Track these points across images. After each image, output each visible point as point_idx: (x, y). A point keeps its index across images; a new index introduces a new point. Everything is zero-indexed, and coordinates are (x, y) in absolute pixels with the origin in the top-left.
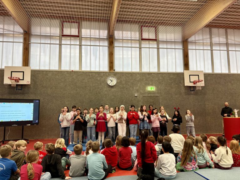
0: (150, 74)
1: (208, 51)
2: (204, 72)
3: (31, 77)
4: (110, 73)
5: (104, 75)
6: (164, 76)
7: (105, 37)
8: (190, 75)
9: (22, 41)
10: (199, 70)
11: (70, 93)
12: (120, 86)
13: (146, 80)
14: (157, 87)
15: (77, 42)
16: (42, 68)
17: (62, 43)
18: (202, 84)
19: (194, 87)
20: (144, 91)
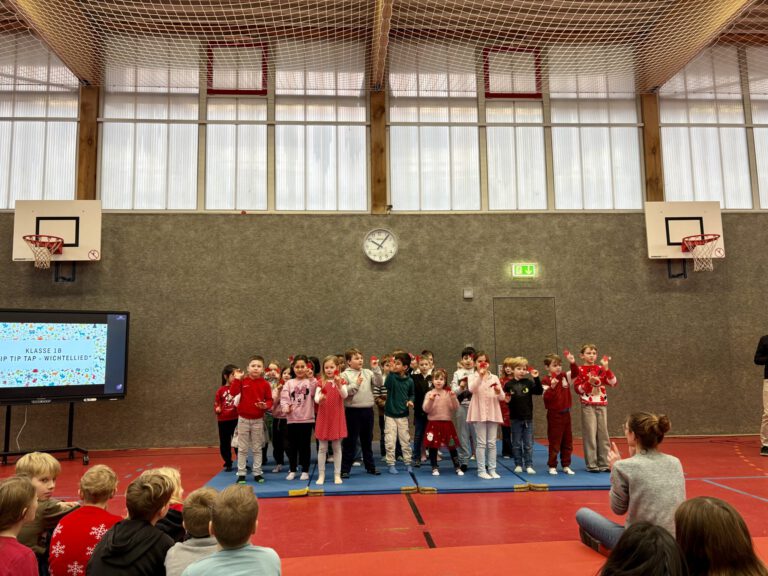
0: (517, 217)
1: (737, 129)
2: (722, 207)
3: (103, 236)
4: (375, 217)
5: (352, 225)
6: (569, 224)
7: (357, 93)
8: (667, 219)
9: (76, 116)
10: (701, 198)
11: (235, 291)
12: (412, 261)
13: (506, 240)
14: (546, 264)
15: (259, 112)
16: (142, 206)
17: (210, 118)
18: (716, 250)
19: (683, 261)
20: (498, 279)
